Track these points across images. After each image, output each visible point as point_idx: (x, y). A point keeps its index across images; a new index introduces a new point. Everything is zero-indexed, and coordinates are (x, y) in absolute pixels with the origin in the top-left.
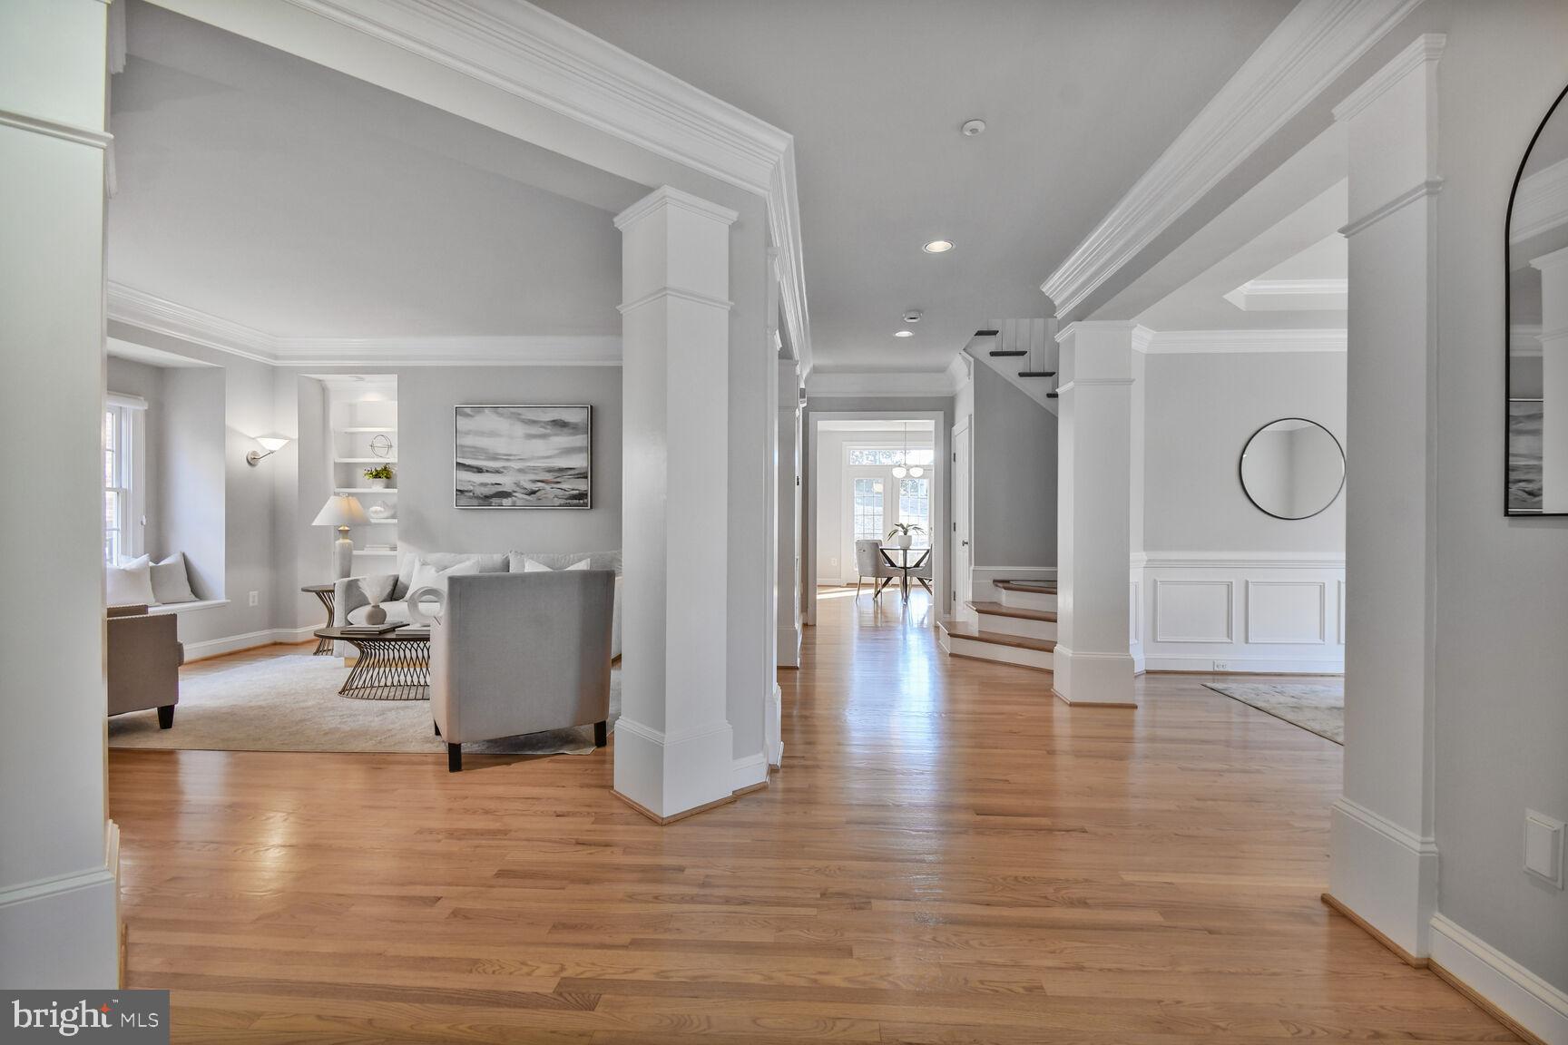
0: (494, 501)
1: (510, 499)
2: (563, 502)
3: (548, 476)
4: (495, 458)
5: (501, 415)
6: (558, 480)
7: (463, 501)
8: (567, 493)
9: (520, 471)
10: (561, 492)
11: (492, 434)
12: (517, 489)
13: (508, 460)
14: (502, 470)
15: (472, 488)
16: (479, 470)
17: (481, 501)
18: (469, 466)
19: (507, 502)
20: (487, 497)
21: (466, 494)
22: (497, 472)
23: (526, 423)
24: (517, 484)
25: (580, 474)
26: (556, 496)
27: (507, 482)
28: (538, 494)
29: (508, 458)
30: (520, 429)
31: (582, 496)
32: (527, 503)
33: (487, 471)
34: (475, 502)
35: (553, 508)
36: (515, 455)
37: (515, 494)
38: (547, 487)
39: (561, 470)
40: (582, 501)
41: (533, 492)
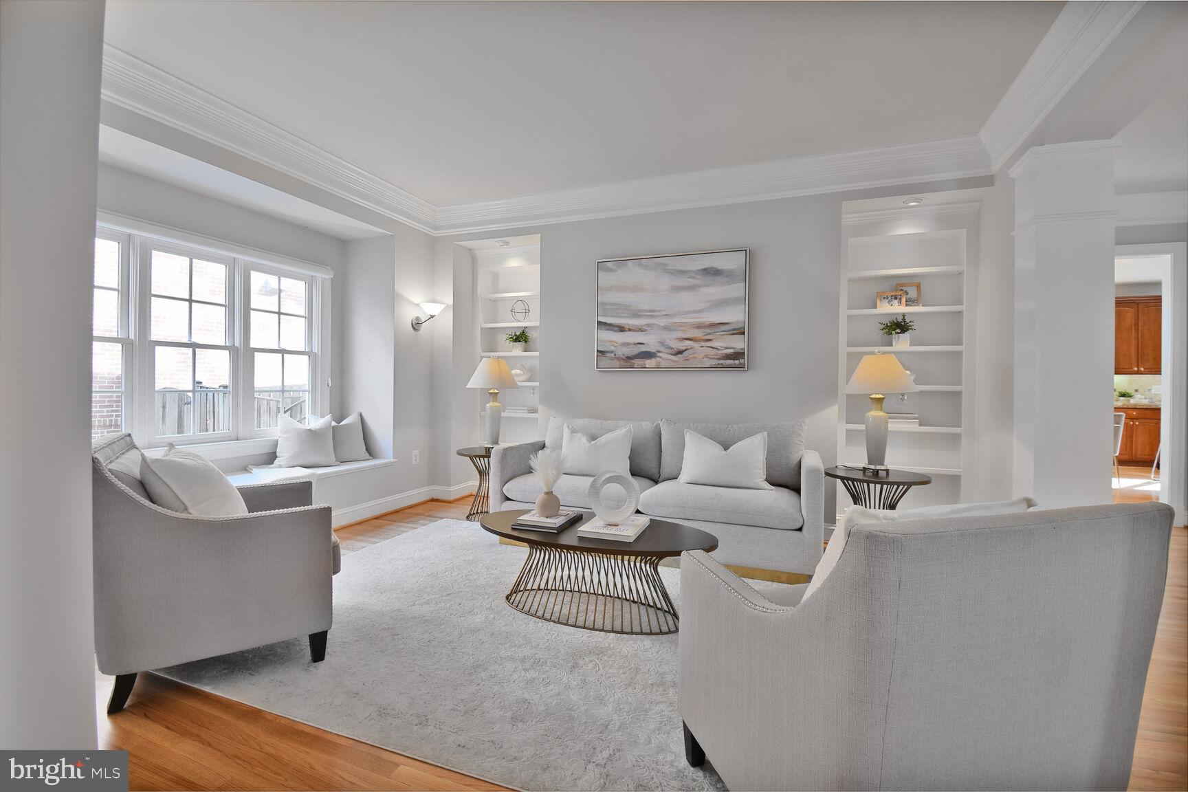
0: (637, 362)
1: (653, 359)
2: (714, 362)
3: (698, 334)
4: (637, 314)
5: (645, 267)
6: (708, 337)
7: (605, 362)
8: (720, 352)
9: (666, 328)
10: (713, 352)
11: (636, 289)
12: (662, 349)
13: (652, 316)
14: (646, 328)
15: (613, 348)
16: (621, 329)
17: (622, 363)
18: (611, 325)
19: (650, 363)
20: (629, 358)
21: (608, 355)
22: (641, 330)
23: (673, 274)
24: (662, 343)
25: (734, 330)
26: (707, 356)
27: (650, 341)
28: (685, 353)
29: (652, 313)
30: (665, 282)
31: (738, 355)
32: (673, 365)
33: (630, 330)
34: (617, 363)
35: (703, 369)
36: (660, 311)
37: (659, 354)
38: (696, 345)
39: (712, 325)
40: (737, 362)
41: (680, 352)
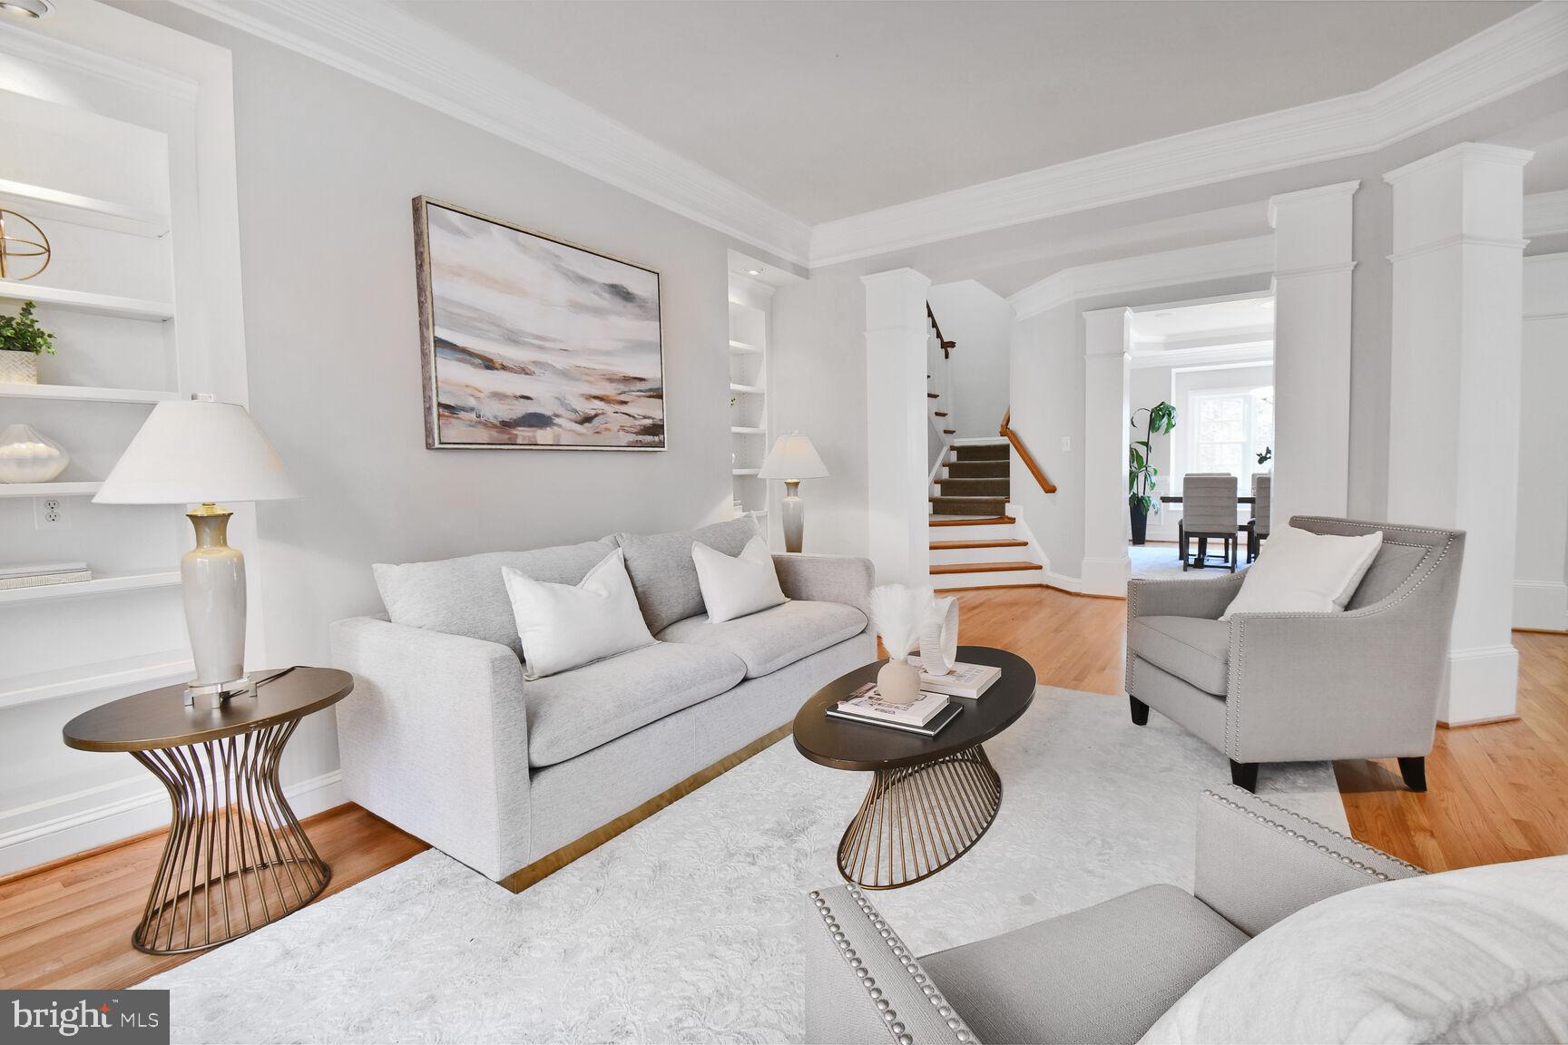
0: (523, 434)
1: (548, 429)
2: (632, 438)
3: (610, 390)
4: (513, 338)
5: (524, 249)
6: (623, 398)
7: (455, 431)
8: (637, 423)
9: (564, 374)
10: (629, 421)
11: (510, 287)
12: (561, 411)
13: (541, 348)
14: (532, 368)
15: (472, 402)
16: (489, 364)
17: (494, 433)
18: (464, 351)
19: (544, 436)
20: (506, 425)
21: (462, 414)
22: (524, 371)
23: (568, 277)
24: (561, 401)
25: (650, 390)
26: (622, 428)
27: (543, 394)
28: (596, 421)
29: (541, 342)
30: (560, 290)
31: (657, 429)
32: (579, 440)
33: (504, 368)
34: (483, 435)
35: (618, 450)
36: (554, 340)
37: (557, 420)
38: (609, 409)
39: (627, 380)
40: (656, 438)
41: (587, 419)
